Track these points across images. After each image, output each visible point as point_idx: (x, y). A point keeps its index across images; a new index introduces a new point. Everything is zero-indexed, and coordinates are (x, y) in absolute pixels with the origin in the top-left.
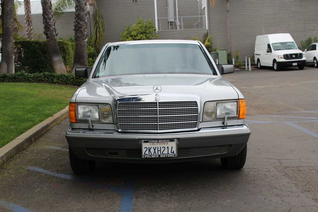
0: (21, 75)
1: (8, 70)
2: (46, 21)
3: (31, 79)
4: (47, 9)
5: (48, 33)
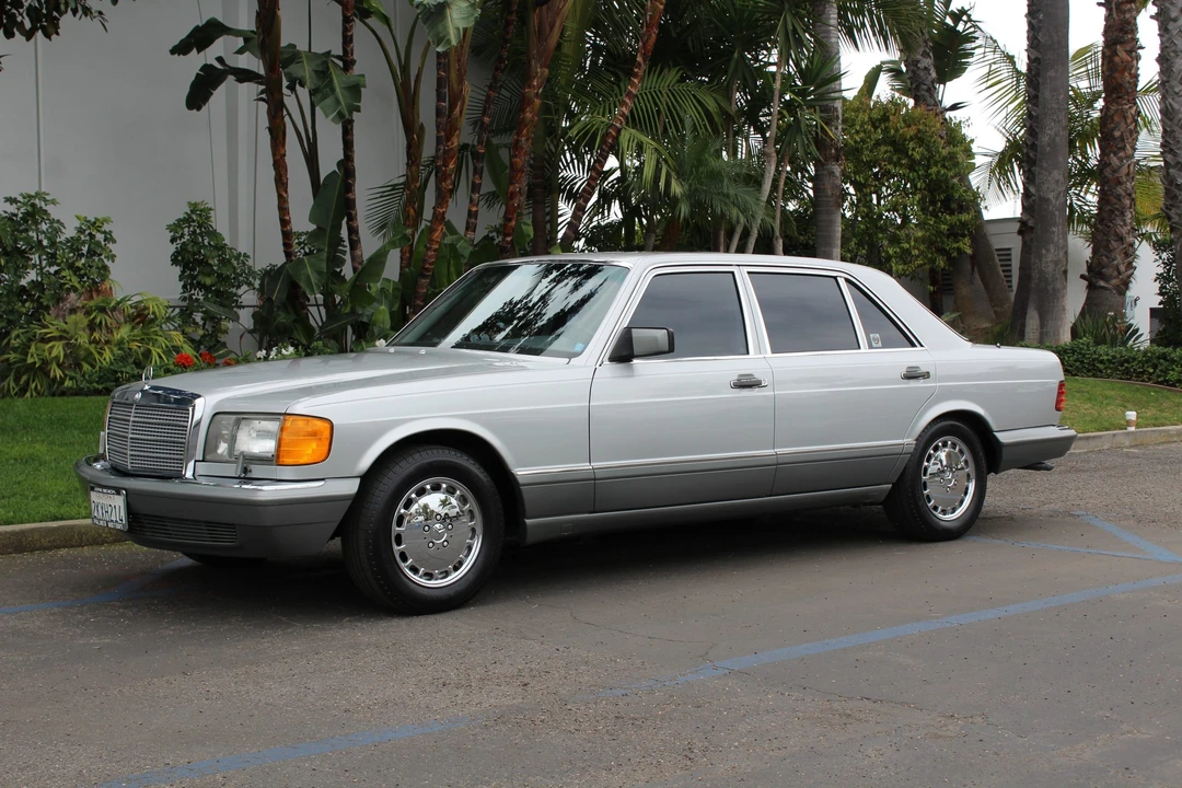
0: (1074, 352)
1: (1041, 333)
2: (1168, 172)
3: (1101, 366)
4: (1173, 131)
5: (1172, 213)
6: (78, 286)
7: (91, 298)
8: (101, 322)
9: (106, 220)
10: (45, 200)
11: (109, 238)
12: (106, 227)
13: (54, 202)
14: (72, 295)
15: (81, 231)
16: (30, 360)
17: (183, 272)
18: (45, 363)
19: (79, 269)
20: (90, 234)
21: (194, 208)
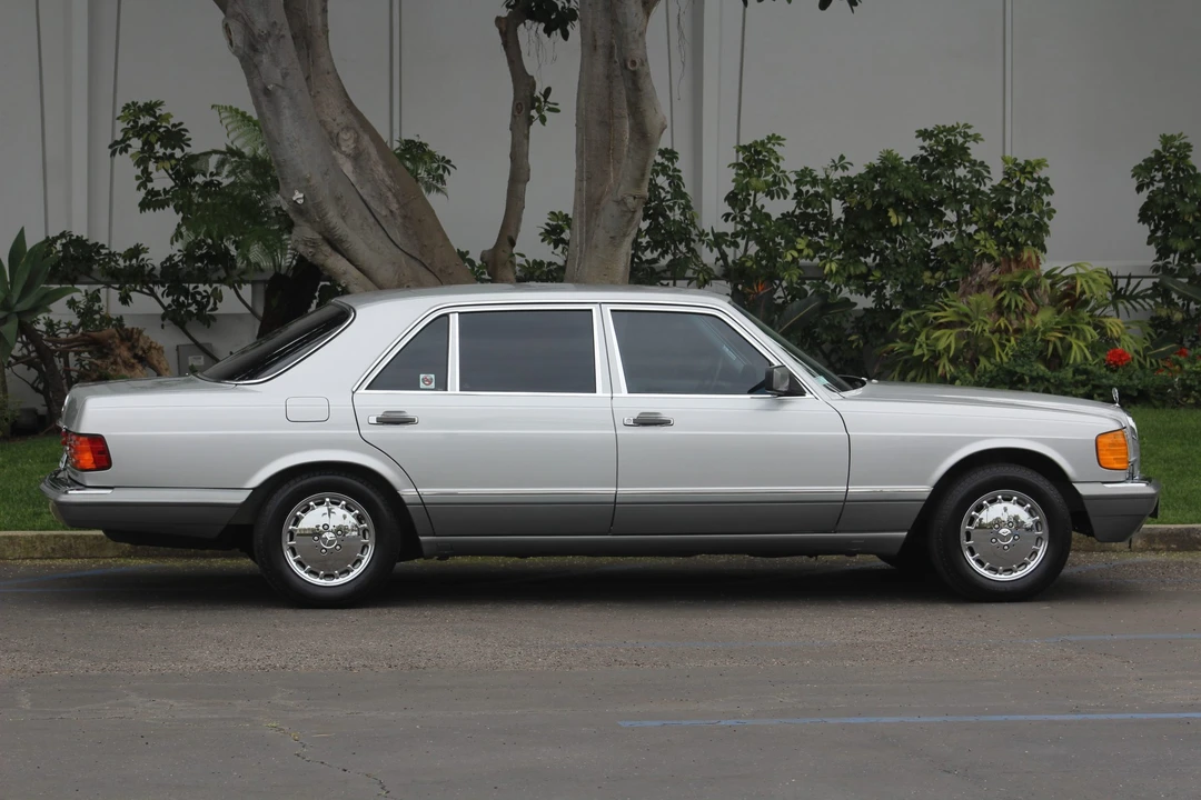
6: (995, 254)
7: (1009, 270)
8: (1009, 306)
9: (1040, 164)
10: (966, 136)
11: (1044, 187)
12: (1041, 173)
13: (976, 138)
14: (986, 265)
15: (1008, 176)
16: (917, 352)
17: (1153, 232)
18: (936, 356)
19: (999, 230)
20: (1018, 183)
21: (1167, 140)
